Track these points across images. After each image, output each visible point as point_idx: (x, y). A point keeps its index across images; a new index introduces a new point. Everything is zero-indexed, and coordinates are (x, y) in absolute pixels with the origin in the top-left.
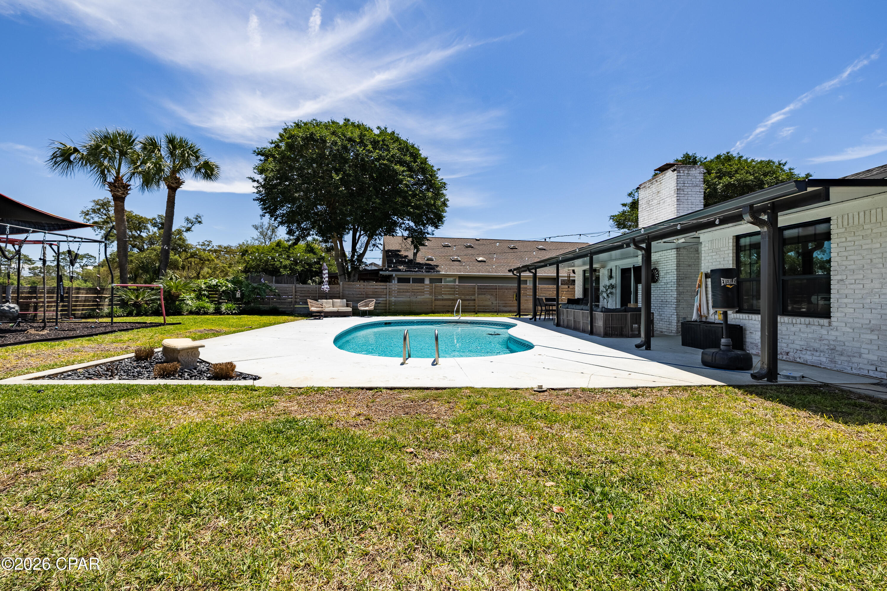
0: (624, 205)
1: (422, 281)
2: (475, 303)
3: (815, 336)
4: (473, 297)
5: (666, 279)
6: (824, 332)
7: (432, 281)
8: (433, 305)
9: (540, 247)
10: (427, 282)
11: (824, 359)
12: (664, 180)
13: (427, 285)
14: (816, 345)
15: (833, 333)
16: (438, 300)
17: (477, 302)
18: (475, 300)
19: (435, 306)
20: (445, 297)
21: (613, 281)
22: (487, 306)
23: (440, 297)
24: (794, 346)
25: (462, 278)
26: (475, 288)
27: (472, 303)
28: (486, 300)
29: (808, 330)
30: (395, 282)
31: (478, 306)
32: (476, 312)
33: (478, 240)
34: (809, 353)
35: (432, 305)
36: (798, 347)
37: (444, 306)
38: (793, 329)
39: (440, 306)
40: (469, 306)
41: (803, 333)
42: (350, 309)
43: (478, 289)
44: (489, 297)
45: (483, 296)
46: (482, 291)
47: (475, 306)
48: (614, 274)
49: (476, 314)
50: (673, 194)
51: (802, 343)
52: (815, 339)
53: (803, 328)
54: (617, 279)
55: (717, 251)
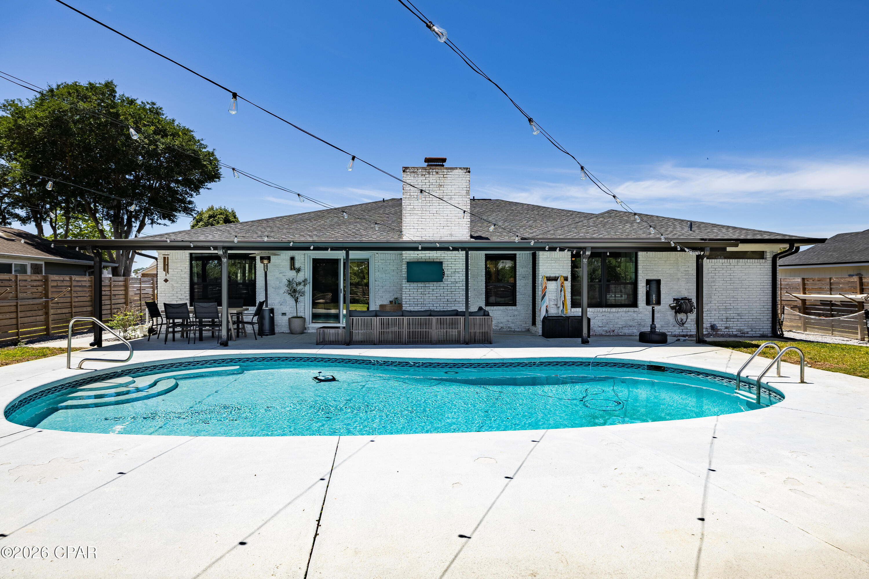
3: (630, 318)
5: (453, 278)
6: (635, 315)
11: (635, 331)
12: (450, 176)
14: (631, 323)
15: (640, 315)
21: (302, 275)
24: (618, 326)
29: (626, 315)
34: (627, 328)
36: (621, 326)
38: (617, 315)
41: (623, 317)
50: (465, 194)
51: (623, 323)
52: (630, 320)
53: (623, 314)
54: (307, 273)
55: (556, 260)
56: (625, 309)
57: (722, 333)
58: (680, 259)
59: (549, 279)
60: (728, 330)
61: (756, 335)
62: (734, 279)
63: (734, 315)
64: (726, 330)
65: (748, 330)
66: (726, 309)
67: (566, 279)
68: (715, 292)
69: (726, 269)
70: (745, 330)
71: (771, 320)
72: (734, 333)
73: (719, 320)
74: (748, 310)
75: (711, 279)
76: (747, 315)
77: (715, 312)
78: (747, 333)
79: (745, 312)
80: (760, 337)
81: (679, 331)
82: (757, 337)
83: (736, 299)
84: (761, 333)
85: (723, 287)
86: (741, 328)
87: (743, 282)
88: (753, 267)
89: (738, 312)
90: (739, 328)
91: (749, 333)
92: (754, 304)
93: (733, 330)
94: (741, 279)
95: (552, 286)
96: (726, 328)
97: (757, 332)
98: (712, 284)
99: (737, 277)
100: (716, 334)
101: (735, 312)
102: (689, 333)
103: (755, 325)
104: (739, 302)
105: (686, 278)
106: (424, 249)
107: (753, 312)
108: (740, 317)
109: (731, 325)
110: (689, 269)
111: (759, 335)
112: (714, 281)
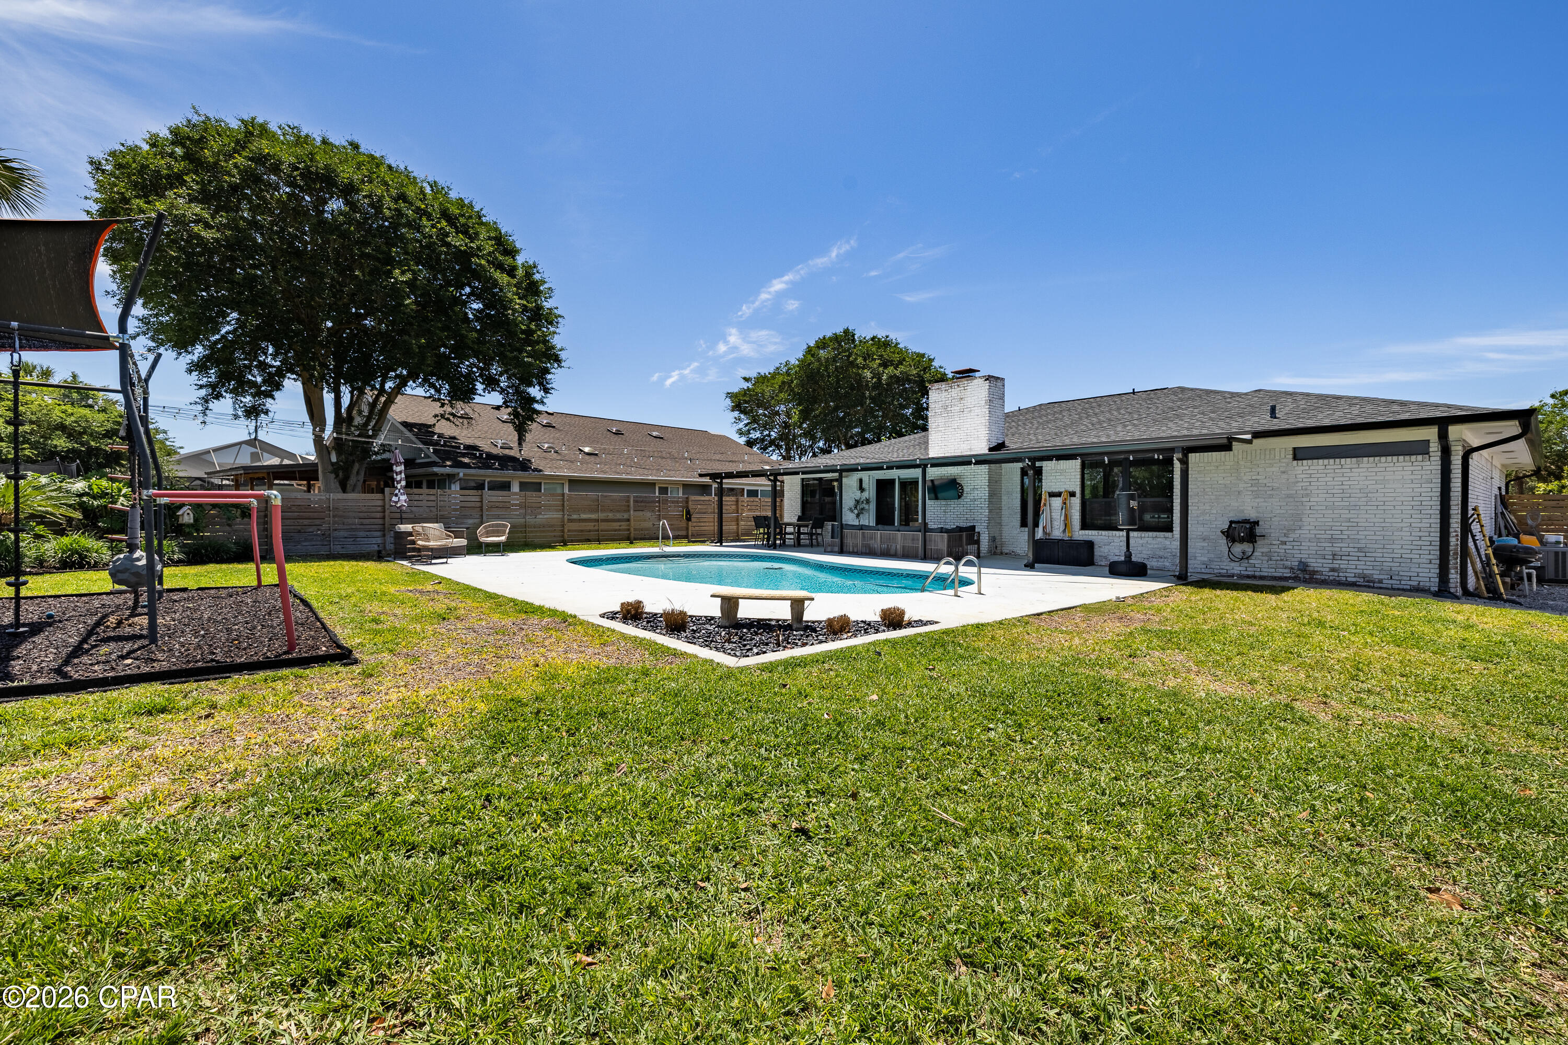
0: (746, 379)
1: (506, 486)
2: (629, 525)
3: (1160, 545)
4: (626, 516)
6: (1168, 543)
7: (524, 486)
8: (566, 530)
9: (655, 434)
10: (515, 488)
11: (1167, 564)
12: (969, 387)
13: (516, 494)
14: (1161, 554)
15: (1174, 543)
16: (570, 521)
17: (632, 523)
18: (628, 520)
19: (569, 531)
20: (584, 516)
21: (865, 495)
22: (647, 529)
23: (575, 517)
24: (1142, 555)
25: (575, 483)
26: (628, 501)
27: (624, 525)
28: (645, 521)
29: (1154, 542)
30: (456, 487)
31: (635, 530)
32: (630, 539)
33: (552, 414)
34: (1154, 559)
35: (563, 531)
36: (1145, 556)
37: (582, 531)
38: (1141, 542)
39: (575, 531)
40: (619, 530)
41: (1152, 544)
42: (463, 542)
43: (635, 501)
44: (648, 514)
45: (641, 513)
46: (641, 505)
47: (629, 530)
48: (864, 486)
49: (631, 543)
51: (1150, 553)
52: (1160, 549)
53: (1150, 540)
54: (871, 492)
55: (1062, 472)
56: (1151, 534)
57: (1323, 578)
58: (1241, 463)
59: (1052, 495)
60: (1336, 574)
61: (1401, 587)
62: (1350, 491)
63: (1349, 550)
64: (1331, 573)
65: (1381, 577)
66: (1332, 540)
67: (1072, 494)
68: (1310, 512)
69: (1332, 475)
70: (1375, 576)
71: (1438, 562)
72: (1349, 579)
73: (1316, 556)
74: (1382, 542)
75: (1302, 492)
76: (1380, 551)
77: (1309, 544)
78: (1380, 581)
79: (1376, 546)
80: (1410, 590)
81: (1240, 568)
82: (1403, 590)
83: (1355, 524)
84: (1415, 583)
85: (1325, 503)
86: (1365, 572)
87: (1369, 495)
88: (1395, 469)
89: (1359, 546)
90: (1361, 571)
91: (1384, 581)
92: (1395, 533)
93: (1347, 575)
94: (1366, 491)
95: (1057, 502)
96: (1333, 570)
97: (1403, 582)
98: (1304, 499)
99: (1358, 487)
100: (1311, 578)
101: (1351, 545)
102: (1257, 574)
103: (1399, 569)
104: (1361, 529)
105: (1252, 491)
106: (888, 468)
107: (1393, 546)
108: (1363, 554)
109: (1342, 566)
110: (1258, 477)
111: (1408, 587)
112: (1307, 495)
